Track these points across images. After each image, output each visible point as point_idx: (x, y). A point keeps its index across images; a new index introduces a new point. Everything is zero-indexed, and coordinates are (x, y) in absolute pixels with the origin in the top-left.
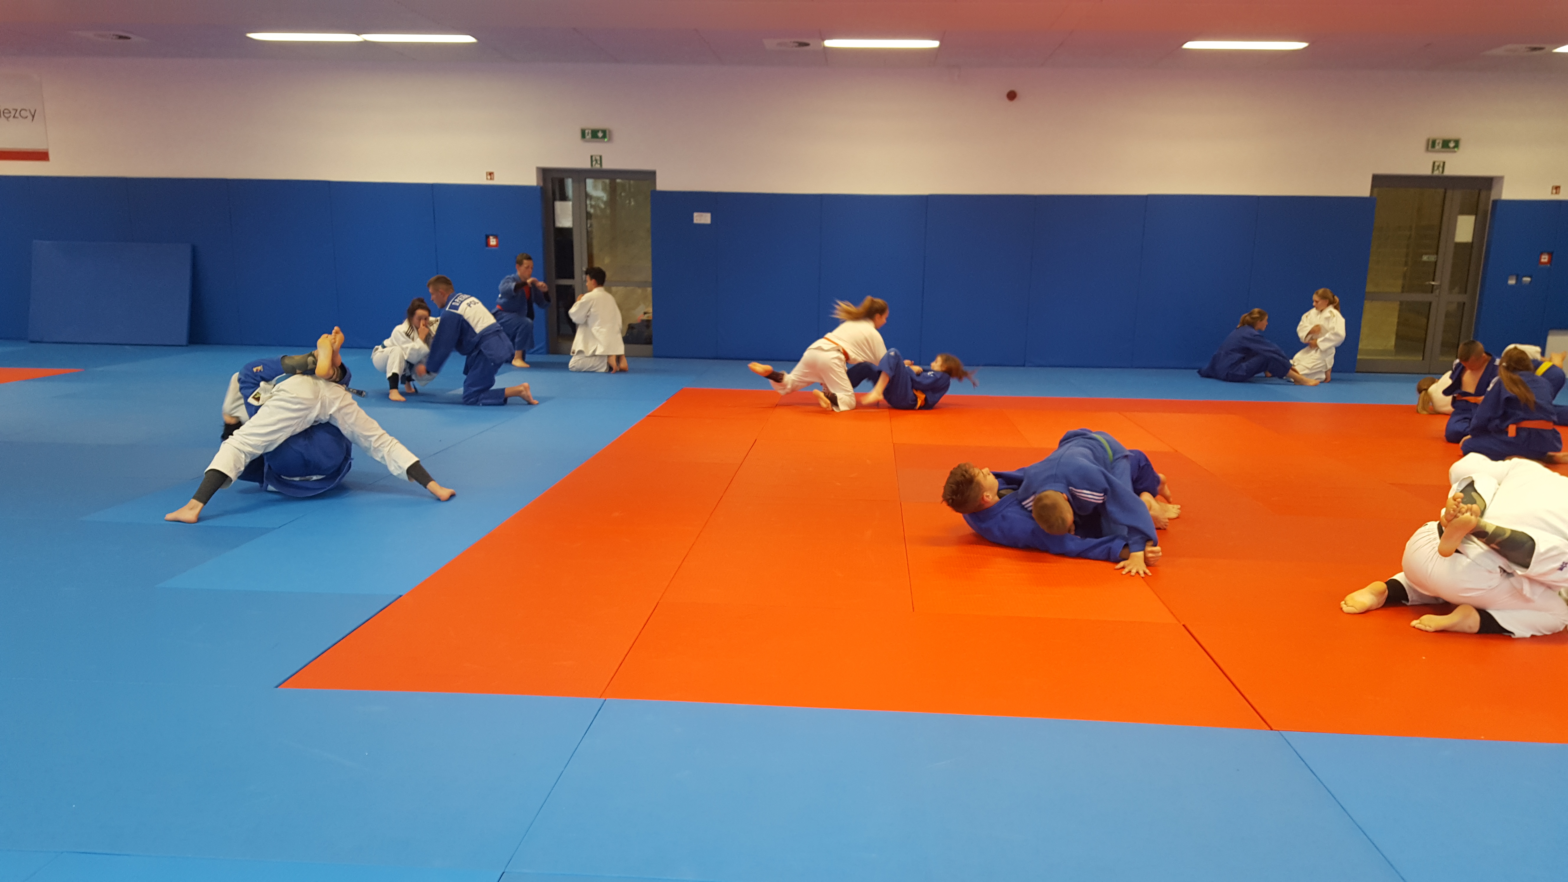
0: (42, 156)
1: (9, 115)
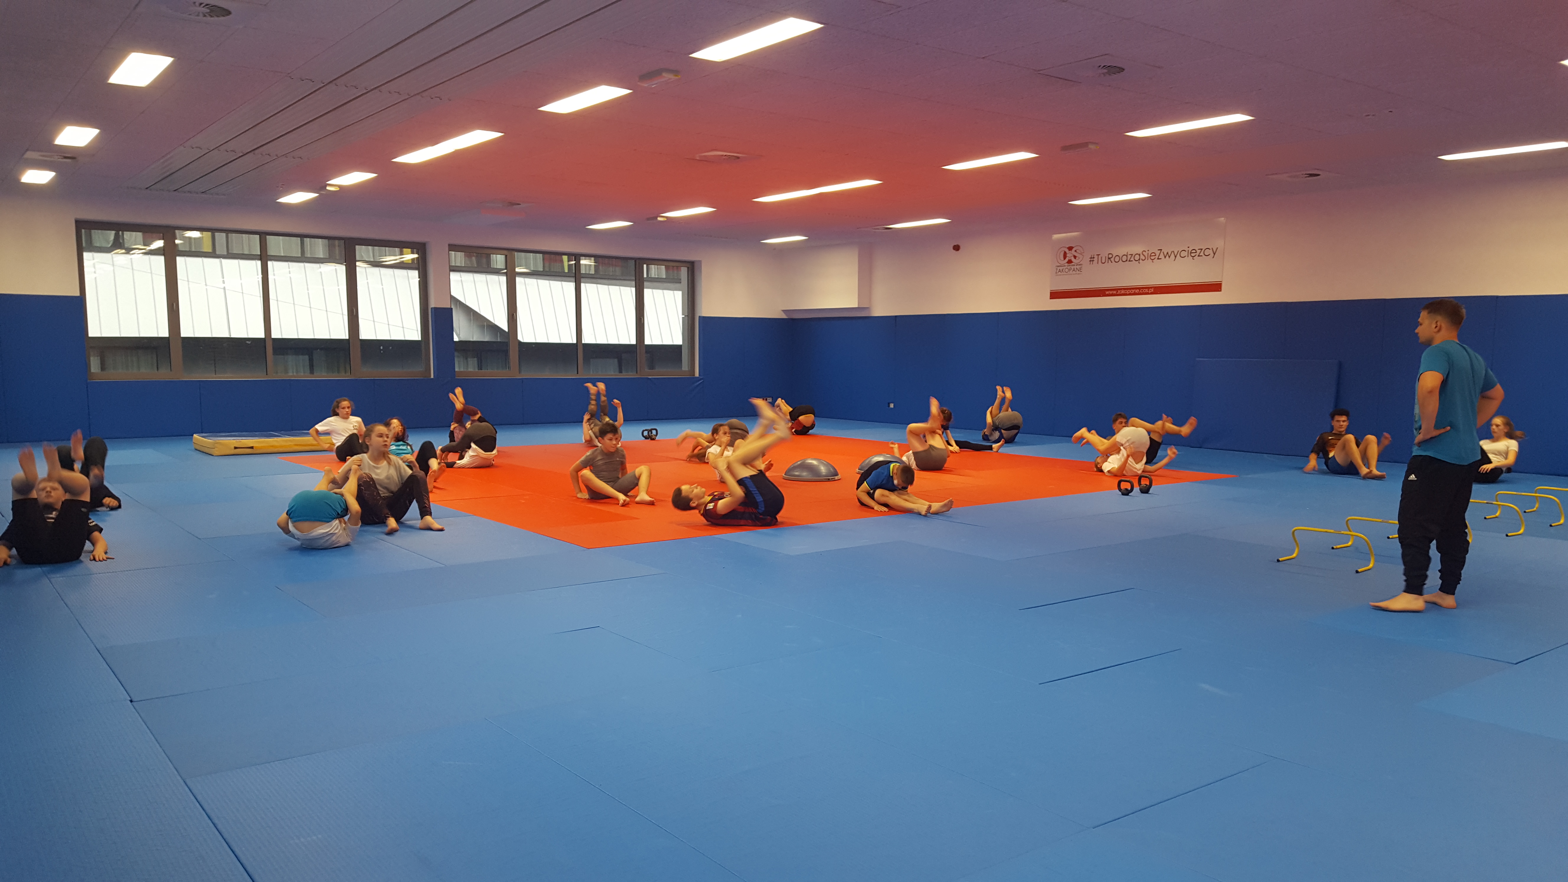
0: (1216, 287)
1: (1195, 254)
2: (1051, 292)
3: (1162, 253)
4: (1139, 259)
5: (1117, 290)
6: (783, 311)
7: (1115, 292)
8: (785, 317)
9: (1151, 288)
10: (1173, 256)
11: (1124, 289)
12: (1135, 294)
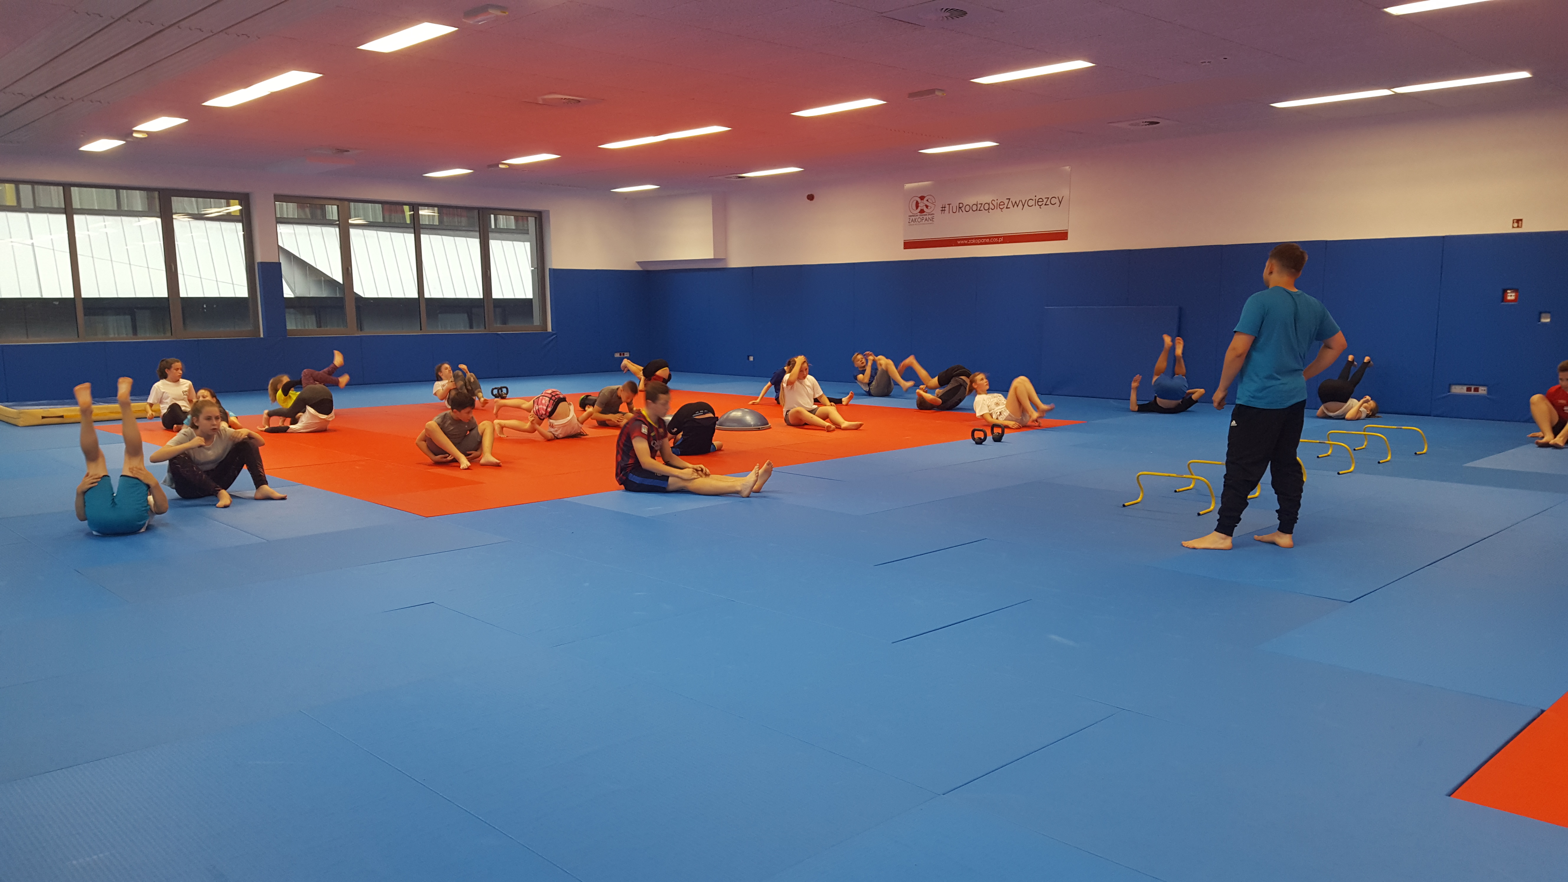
0: (1062, 236)
1: (1042, 203)
2: (904, 242)
3: (1010, 201)
4: (989, 208)
5: (968, 239)
6: (638, 263)
7: (966, 242)
8: (639, 269)
9: (1001, 237)
10: (1020, 205)
11: (976, 239)
12: (986, 243)
